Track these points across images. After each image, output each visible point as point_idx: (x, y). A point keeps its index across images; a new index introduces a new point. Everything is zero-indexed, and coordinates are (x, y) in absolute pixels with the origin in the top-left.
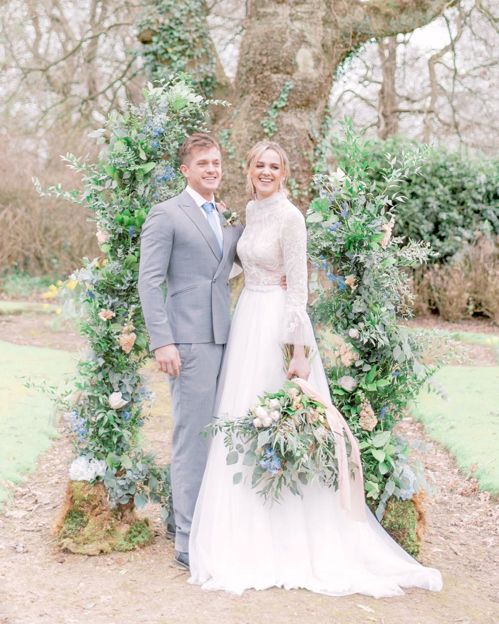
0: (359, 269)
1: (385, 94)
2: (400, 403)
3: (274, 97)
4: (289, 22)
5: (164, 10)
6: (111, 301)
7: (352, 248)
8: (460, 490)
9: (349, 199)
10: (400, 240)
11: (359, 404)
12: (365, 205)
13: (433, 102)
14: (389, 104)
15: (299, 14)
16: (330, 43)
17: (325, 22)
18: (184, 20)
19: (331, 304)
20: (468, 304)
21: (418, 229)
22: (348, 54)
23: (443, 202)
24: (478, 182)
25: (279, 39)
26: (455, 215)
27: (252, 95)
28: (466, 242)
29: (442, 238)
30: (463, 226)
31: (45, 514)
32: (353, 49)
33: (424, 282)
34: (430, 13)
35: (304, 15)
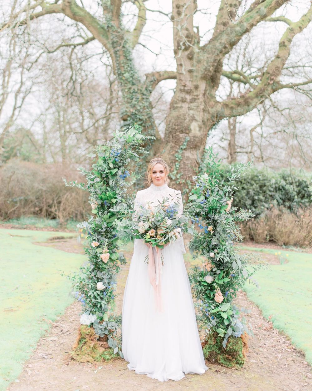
0: (215, 223)
1: (231, 145)
2: (235, 289)
3: (181, 144)
4: (188, 111)
5: (133, 106)
6: (97, 237)
7: (211, 212)
8: (264, 328)
9: (210, 188)
10: (236, 209)
11: (215, 289)
12: (218, 191)
13: (252, 148)
14: (233, 149)
15: (192, 107)
16: (206, 120)
17: (204, 110)
18: (141, 111)
19: (201, 240)
20: (267, 236)
21: (245, 203)
22: (214, 125)
23: (256, 191)
24: (271, 183)
25: (183, 118)
26: (261, 197)
27: (171, 143)
28: (266, 209)
29: (255, 207)
30: (265, 202)
31: (65, 337)
32: (216, 123)
33: (247, 226)
34: (251, 107)
35: (194, 108)
